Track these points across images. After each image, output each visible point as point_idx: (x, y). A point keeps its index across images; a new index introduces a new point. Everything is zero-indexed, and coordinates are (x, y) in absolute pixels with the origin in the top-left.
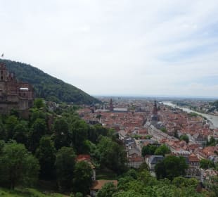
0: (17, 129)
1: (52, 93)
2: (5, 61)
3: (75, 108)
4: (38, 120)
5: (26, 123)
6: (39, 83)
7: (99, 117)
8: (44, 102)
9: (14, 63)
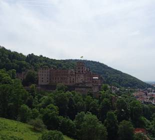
0: (92, 105)
1: (114, 80)
2: (84, 61)
3: (131, 91)
4: (105, 99)
5: (97, 101)
6: (105, 73)
7: (152, 98)
8: (109, 87)
9: (89, 61)
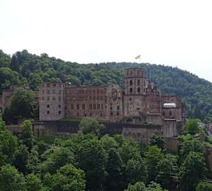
4: (192, 154)
5: (174, 158)
6: (192, 94)
8: (201, 125)
9: (155, 66)
